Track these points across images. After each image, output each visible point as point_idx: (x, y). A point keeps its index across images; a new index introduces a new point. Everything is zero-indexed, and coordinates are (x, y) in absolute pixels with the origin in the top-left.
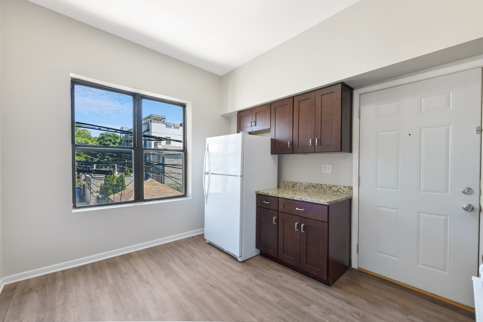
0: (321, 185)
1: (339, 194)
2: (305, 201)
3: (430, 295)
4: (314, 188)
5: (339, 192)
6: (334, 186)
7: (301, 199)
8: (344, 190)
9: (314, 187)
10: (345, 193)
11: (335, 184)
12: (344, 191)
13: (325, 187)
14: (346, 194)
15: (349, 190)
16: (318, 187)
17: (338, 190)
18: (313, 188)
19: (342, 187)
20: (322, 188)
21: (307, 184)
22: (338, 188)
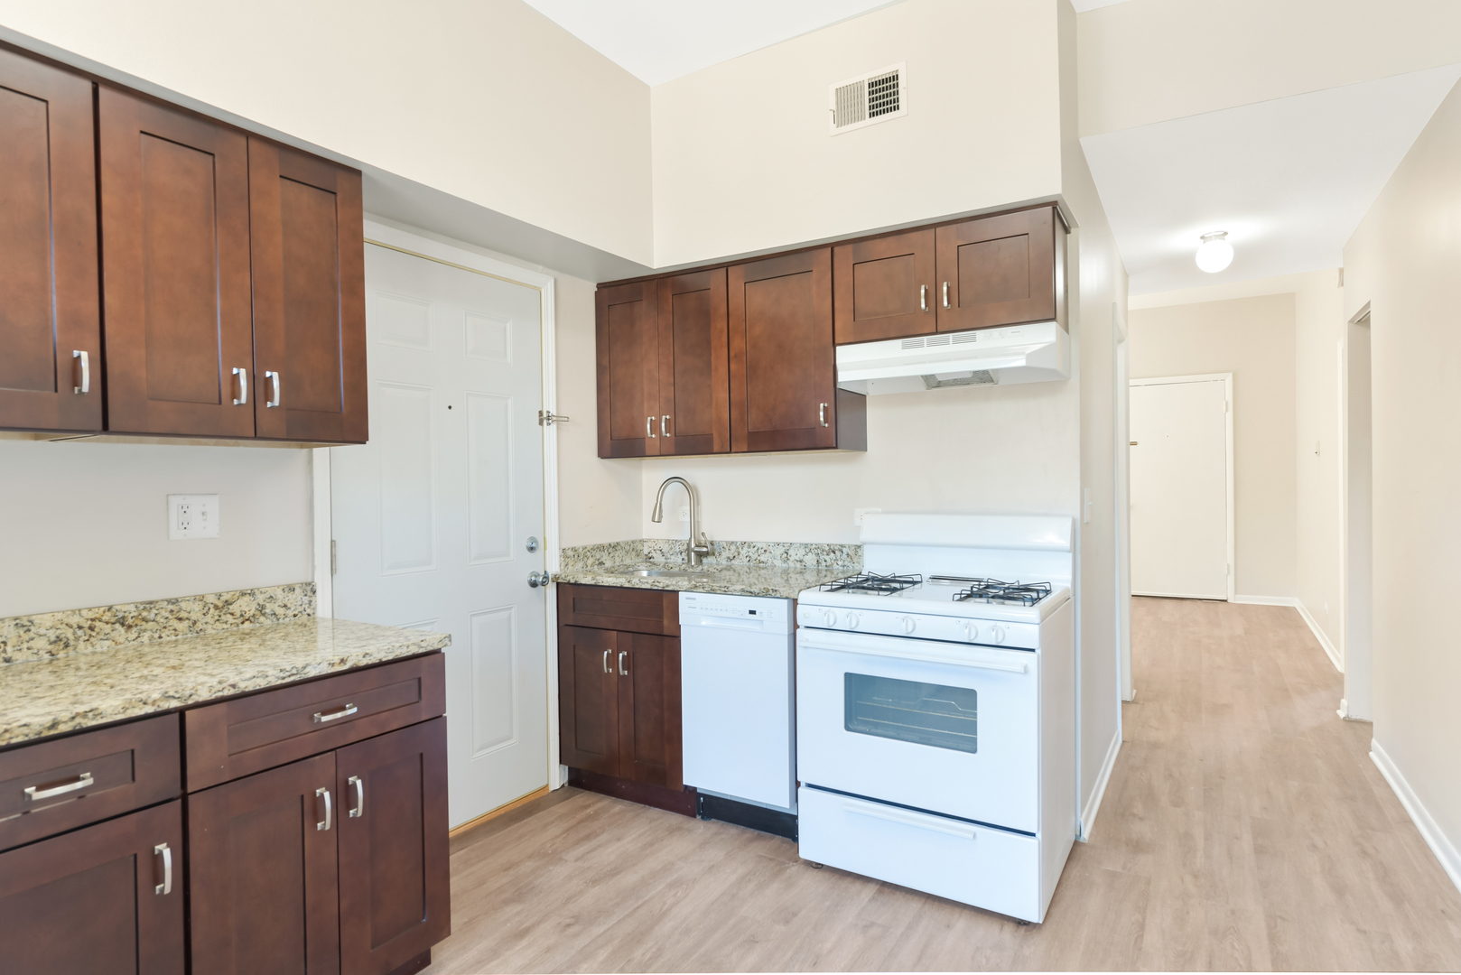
0: (174, 602)
1: (269, 622)
2: (364, 662)
3: (493, 816)
4: (130, 627)
5: (264, 615)
6: (243, 594)
7: (343, 661)
8: (286, 602)
9: (130, 621)
10: (290, 613)
11: (246, 586)
12: (285, 606)
13: (197, 607)
14: (295, 616)
15: (306, 599)
16: (152, 616)
17: (261, 609)
18: (122, 630)
19: (279, 592)
20: (180, 619)
21: (75, 620)
22: (260, 598)
